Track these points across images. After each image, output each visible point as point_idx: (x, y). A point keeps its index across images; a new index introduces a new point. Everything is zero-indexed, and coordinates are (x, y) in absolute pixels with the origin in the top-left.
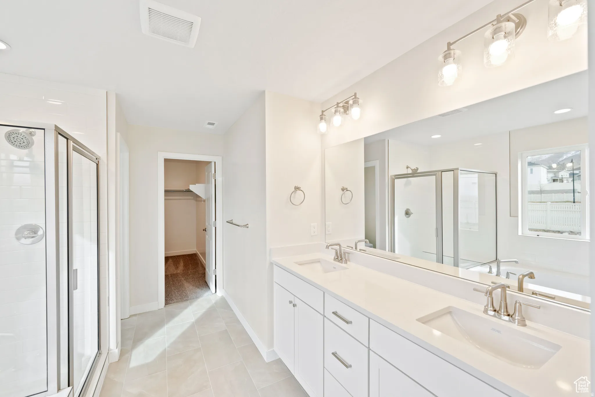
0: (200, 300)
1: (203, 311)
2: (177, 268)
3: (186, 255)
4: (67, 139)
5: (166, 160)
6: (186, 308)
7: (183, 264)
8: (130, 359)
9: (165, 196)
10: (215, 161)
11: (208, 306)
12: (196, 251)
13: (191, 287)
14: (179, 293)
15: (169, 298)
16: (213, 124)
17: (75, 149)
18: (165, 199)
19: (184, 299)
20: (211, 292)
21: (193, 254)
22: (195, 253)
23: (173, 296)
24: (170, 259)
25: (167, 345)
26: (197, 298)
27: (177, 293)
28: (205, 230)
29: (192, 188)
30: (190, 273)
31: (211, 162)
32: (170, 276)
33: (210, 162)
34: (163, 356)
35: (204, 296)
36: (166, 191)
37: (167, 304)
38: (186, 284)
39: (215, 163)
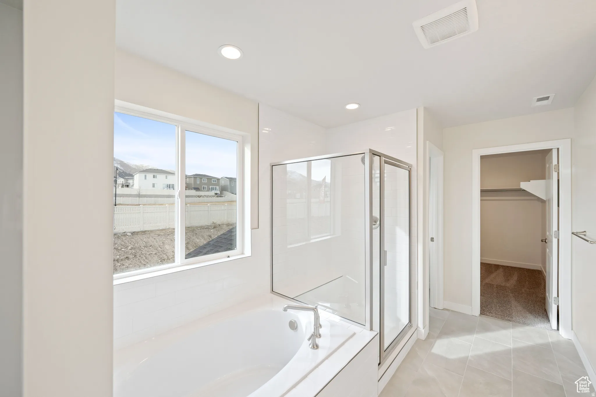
0: (527, 328)
1: (529, 343)
2: (507, 280)
3: (524, 269)
4: (380, 156)
5: (482, 157)
6: (505, 328)
7: (516, 278)
8: (434, 345)
9: (481, 196)
10: (558, 147)
11: (540, 341)
12: (541, 269)
13: (520, 308)
14: (502, 309)
15: (488, 310)
16: (547, 98)
17: (386, 162)
18: (481, 200)
19: (506, 318)
20: (551, 326)
21: (537, 270)
22: (540, 270)
23: (493, 309)
24: (501, 268)
25: (471, 354)
26: (525, 324)
27: (498, 307)
28: (545, 242)
29: (524, 185)
30: (524, 292)
31: (552, 149)
32: (495, 286)
33: (550, 150)
34: (463, 361)
35: (537, 326)
36: (482, 191)
37: (483, 314)
38: (514, 303)
39: (558, 149)
